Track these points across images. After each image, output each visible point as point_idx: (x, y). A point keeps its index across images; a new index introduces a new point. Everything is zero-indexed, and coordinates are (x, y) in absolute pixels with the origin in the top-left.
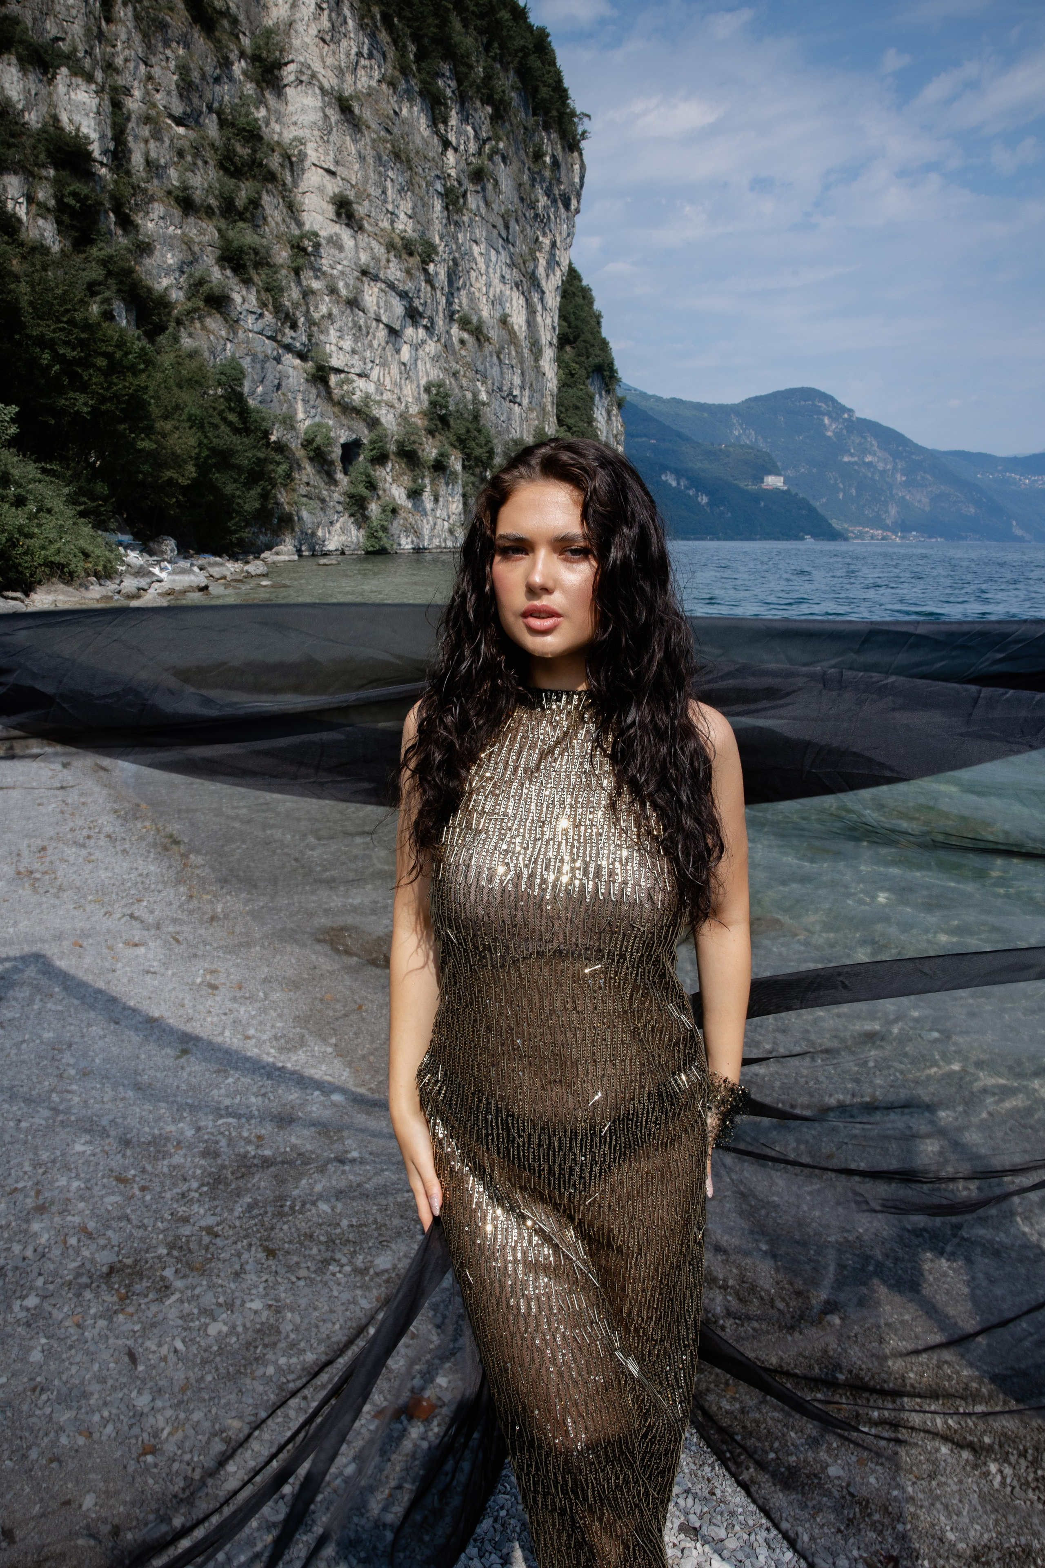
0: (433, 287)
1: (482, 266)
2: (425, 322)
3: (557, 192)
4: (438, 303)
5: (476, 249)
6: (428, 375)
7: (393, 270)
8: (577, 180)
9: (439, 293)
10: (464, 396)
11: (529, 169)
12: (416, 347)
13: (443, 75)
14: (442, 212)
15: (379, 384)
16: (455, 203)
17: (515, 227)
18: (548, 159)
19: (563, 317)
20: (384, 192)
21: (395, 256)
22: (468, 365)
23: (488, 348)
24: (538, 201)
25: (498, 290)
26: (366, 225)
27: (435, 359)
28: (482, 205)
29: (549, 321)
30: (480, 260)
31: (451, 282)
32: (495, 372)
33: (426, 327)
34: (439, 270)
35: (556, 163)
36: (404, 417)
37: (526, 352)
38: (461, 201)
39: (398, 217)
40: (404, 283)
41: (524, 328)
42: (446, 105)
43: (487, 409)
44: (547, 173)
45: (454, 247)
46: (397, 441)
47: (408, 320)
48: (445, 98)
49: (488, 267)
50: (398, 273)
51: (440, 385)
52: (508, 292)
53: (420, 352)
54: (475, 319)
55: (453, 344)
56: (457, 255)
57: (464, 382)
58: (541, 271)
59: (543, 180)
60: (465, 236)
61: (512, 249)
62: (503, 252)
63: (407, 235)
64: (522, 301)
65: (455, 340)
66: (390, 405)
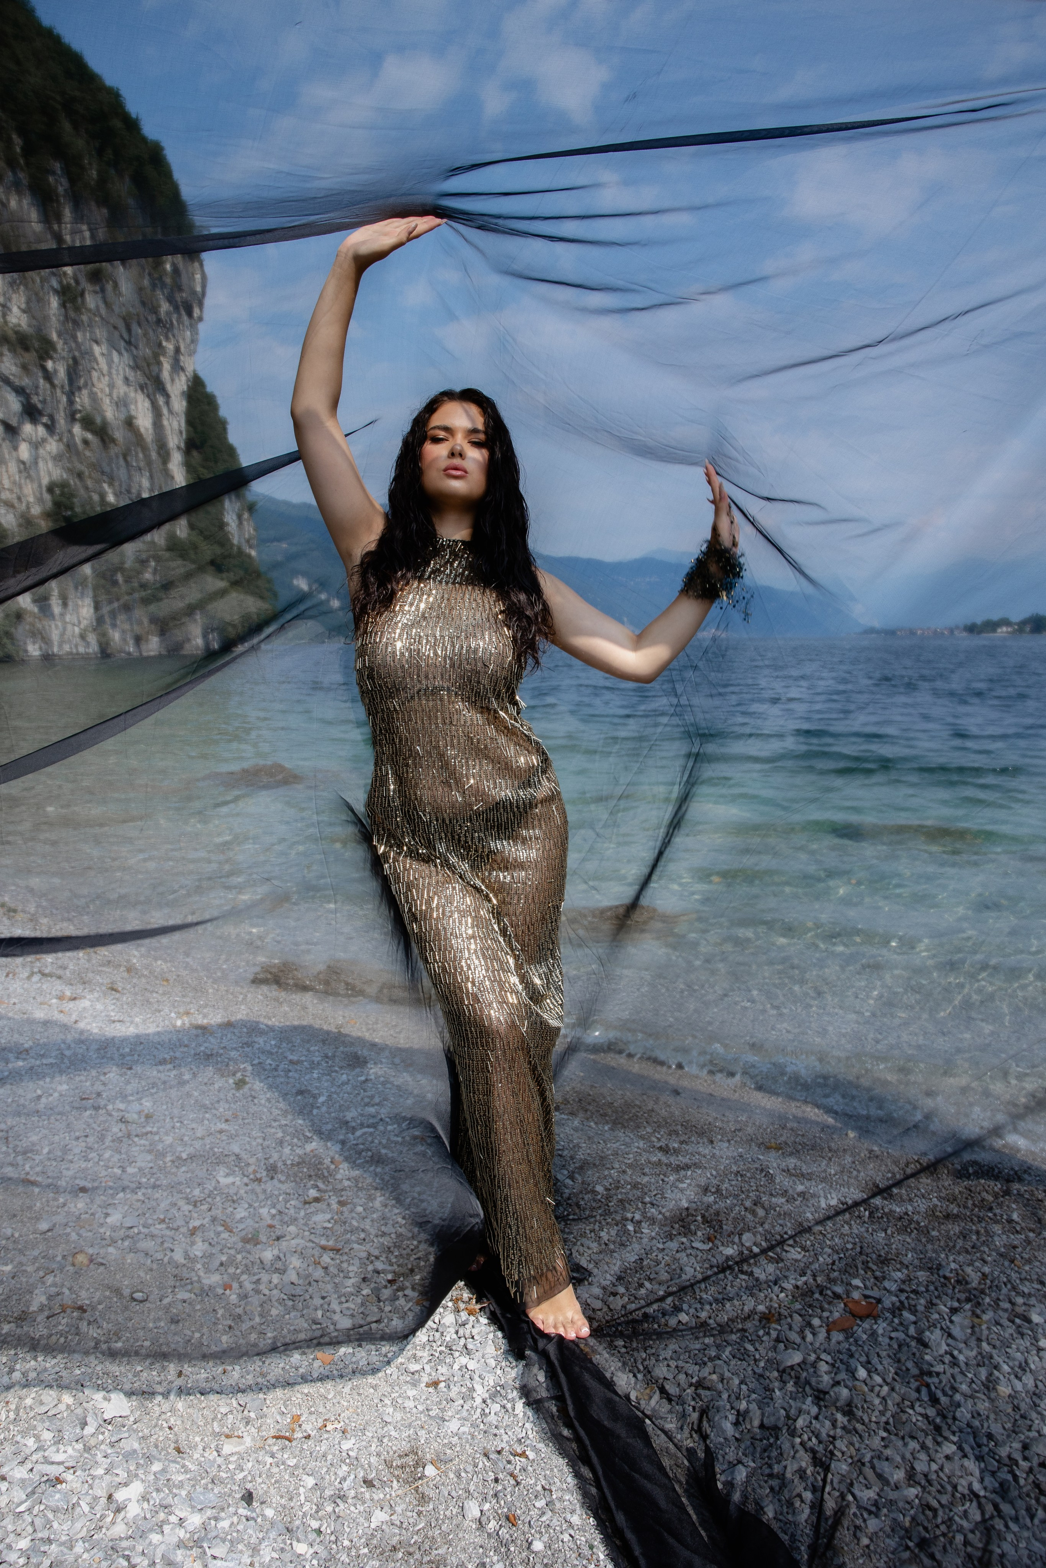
0: (53, 385)
1: (103, 365)
2: (45, 420)
3: (179, 299)
4: (58, 402)
5: (97, 350)
6: (50, 474)
7: (7, 364)
8: (199, 289)
9: (58, 391)
10: (90, 498)
11: (150, 274)
12: (36, 445)
13: (54, 173)
14: (58, 309)
16: (73, 300)
17: (137, 331)
18: (168, 267)
19: (190, 422)
21: (9, 350)
22: (93, 466)
23: (114, 450)
24: (159, 306)
25: (122, 392)
27: (57, 458)
28: (102, 306)
29: (175, 425)
30: (102, 361)
31: (71, 381)
32: (122, 473)
33: (46, 426)
34: (58, 367)
35: (177, 274)
36: (25, 518)
37: (154, 455)
38: (79, 300)
39: (10, 310)
40: (20, 378)
41: (151, 431)
42: (58, 202)
45: (73, 345)
47: (26, 417)
48: (57, 196)
49: (110, 367)
50: (14, 369)
51: (64, 485)
52: (132, 394)
53: (41, 451)
54: (98, 420)
55: (75, 444)
56: (77, 354)
57: (89, 483)
58: (166, 375)
59: (163, 285)
60: (84, 335)
61: (135, 352)
62: (125, 354)
63: (21, 330)
64: (147, 404)
65: (78, 440)
66: (9, 505)
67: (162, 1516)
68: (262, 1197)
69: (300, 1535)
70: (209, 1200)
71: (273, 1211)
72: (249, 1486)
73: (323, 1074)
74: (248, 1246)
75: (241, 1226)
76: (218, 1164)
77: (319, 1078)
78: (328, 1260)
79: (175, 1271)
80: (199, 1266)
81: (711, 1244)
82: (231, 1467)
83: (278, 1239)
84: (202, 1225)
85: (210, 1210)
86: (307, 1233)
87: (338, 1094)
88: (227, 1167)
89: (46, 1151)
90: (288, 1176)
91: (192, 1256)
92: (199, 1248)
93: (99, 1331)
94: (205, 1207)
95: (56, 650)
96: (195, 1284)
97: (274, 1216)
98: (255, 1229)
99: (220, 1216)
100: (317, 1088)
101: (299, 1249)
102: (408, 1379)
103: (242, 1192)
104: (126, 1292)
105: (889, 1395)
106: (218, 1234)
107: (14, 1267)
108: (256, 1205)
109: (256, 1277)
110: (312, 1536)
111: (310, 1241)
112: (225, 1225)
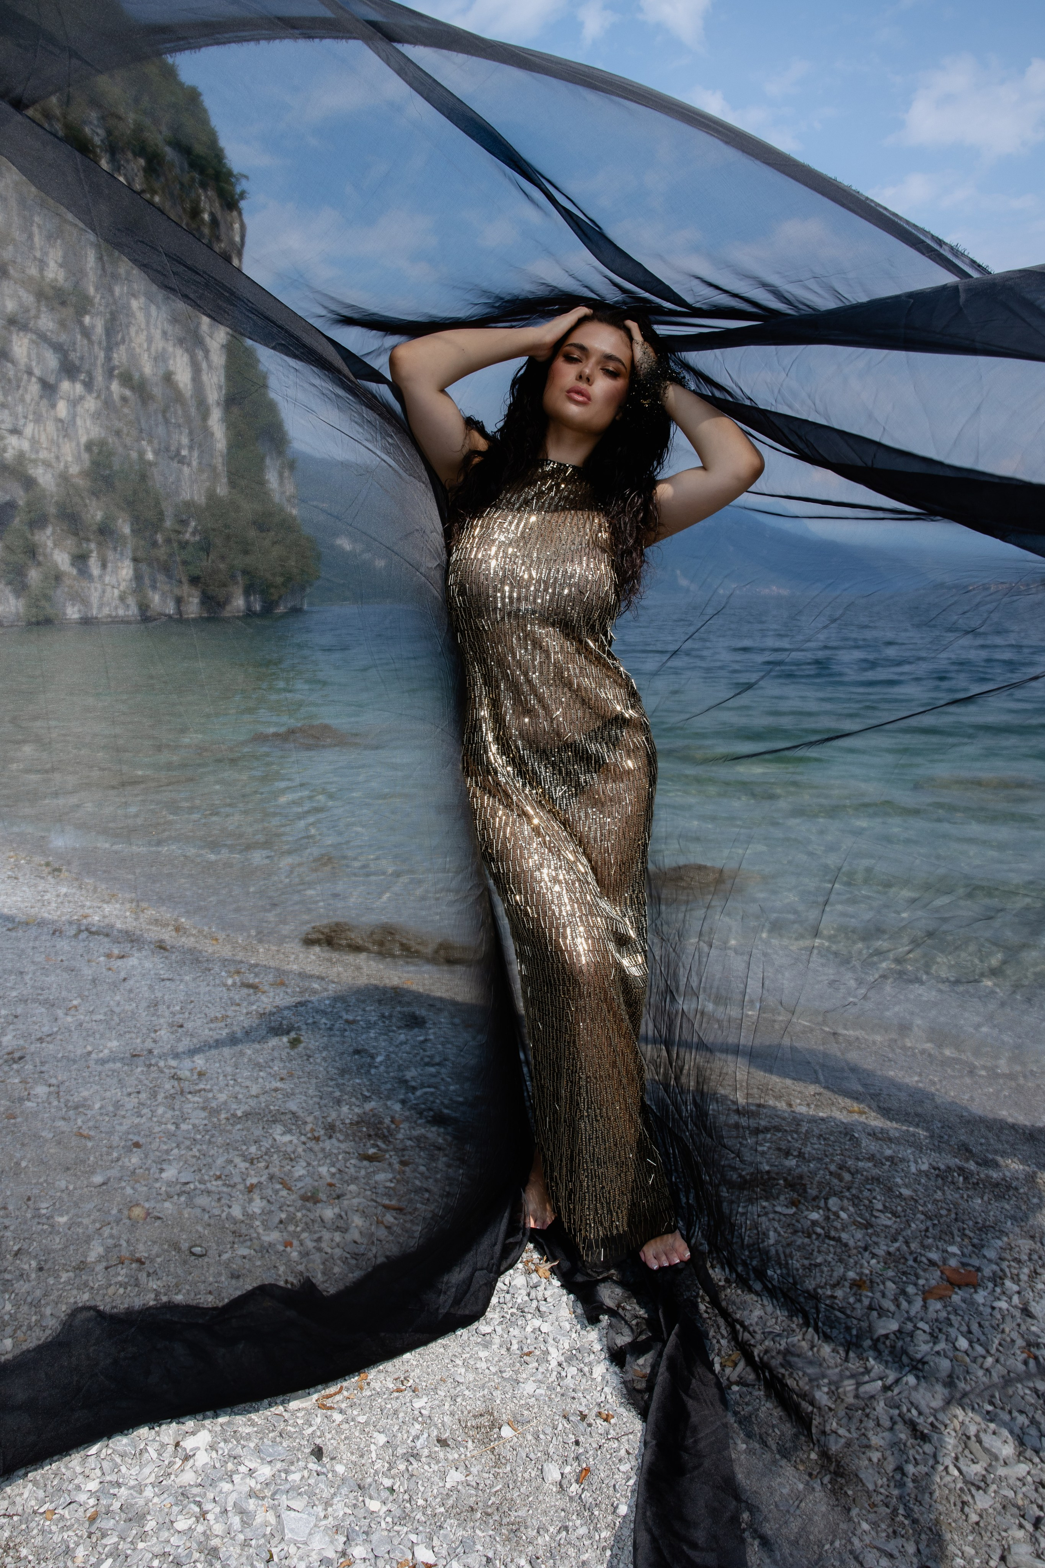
0: (90, 341)
1: (141, 320)
2: (82, 376)
4: (96, 358)
5: (135, 304)
6: (88, 434)
7: (45, 321)
8: (237, 239)
9: (96, 347)
10: (129, 456)
12: (74, 403)
13: (91, 123)
14: (95, 263)
15: (34, 442)
18: (206, 216)
19: (229, 377)
20: (31, 237)
21: (46, 306)
22: (131, 423)
23: (152, 407)
25: (160, 347)
26: (11, 271)
29: (214, 379)
30: (140, 316)
31: (109, 336)
32: (160, 431)
33: (84, 383)
35: (214, 222)
36: (64, 478)
37: (193, 411)
39: (47, 265)
40: (58, 334)
41: (189, 387)
42: (95, 153)
43: (155, 470)
44: (206, 231)
45: (110, 300)
46: (57, 503)
47: (63, 374)
48: (94, 146)
49: (148, 323)
50: (51, 324)
51: (102, 443)
52: (171, 349)
53: (79, 409)
54: (136, 376)
55: (113, 401)
56: (114, 308)
57: (128, 441)
62: (163, 308)
63: (58, 285)
64: (186, 358)
65: (116, 397)
66: (47, 464)
67: (230, 1466)
68: (321, 1155)
69: (373, 1492)
70: (266, 1157)
71: (333, 1170)
72: (318, 1441)
73: (380, 1034)
74: (308, 1205)
75: (300, 1184)
76: (274, 1122)
77: (376, 1038)
78: (392, 1220)
79: (232, 1227)
80: (257, 1223)
81: (794, 1210)
82: (300, 1422)
83: (338, 1197)
84: (260, 1183)
85: (267, 1167)
86: (369, 1193)
87: (396, 1054)
88: (285, 1126)
89: (97, 1106)
90: (347, 1135)
91: (250, 1212)
92: (257, 1206)
93: (159, 1283)
94: (262, 1165)
95: (95, 612)
96: (255, 1241)
97: (333, 1175)
98: (314, 1187)
99: (278, 1173)
100: (374, 1047)
101: (361, 1208)
102: (479, 1340)
103: (300, 1150)
104: (185, 1246)
105: (993, 1366)
106: (276, 1192)
107: (70, 1219)
108: (316, 1163)
109: (316, 1236)
110: (385, 1494)
111: (373, 1200)
112: (283, 1183)
